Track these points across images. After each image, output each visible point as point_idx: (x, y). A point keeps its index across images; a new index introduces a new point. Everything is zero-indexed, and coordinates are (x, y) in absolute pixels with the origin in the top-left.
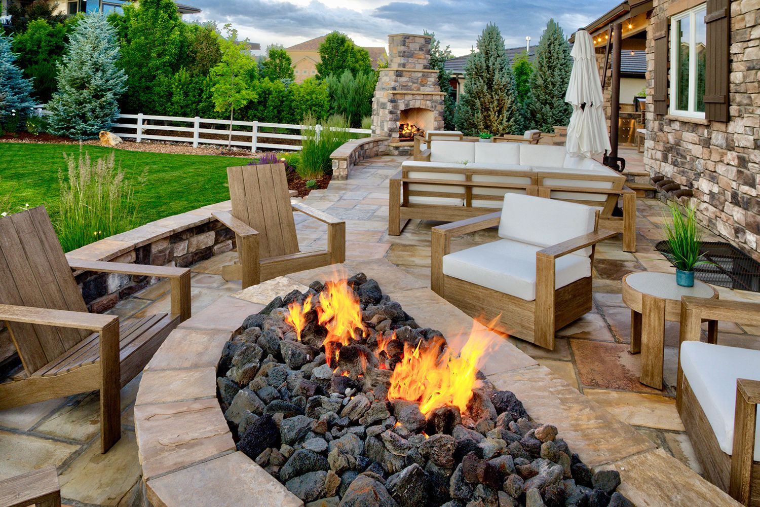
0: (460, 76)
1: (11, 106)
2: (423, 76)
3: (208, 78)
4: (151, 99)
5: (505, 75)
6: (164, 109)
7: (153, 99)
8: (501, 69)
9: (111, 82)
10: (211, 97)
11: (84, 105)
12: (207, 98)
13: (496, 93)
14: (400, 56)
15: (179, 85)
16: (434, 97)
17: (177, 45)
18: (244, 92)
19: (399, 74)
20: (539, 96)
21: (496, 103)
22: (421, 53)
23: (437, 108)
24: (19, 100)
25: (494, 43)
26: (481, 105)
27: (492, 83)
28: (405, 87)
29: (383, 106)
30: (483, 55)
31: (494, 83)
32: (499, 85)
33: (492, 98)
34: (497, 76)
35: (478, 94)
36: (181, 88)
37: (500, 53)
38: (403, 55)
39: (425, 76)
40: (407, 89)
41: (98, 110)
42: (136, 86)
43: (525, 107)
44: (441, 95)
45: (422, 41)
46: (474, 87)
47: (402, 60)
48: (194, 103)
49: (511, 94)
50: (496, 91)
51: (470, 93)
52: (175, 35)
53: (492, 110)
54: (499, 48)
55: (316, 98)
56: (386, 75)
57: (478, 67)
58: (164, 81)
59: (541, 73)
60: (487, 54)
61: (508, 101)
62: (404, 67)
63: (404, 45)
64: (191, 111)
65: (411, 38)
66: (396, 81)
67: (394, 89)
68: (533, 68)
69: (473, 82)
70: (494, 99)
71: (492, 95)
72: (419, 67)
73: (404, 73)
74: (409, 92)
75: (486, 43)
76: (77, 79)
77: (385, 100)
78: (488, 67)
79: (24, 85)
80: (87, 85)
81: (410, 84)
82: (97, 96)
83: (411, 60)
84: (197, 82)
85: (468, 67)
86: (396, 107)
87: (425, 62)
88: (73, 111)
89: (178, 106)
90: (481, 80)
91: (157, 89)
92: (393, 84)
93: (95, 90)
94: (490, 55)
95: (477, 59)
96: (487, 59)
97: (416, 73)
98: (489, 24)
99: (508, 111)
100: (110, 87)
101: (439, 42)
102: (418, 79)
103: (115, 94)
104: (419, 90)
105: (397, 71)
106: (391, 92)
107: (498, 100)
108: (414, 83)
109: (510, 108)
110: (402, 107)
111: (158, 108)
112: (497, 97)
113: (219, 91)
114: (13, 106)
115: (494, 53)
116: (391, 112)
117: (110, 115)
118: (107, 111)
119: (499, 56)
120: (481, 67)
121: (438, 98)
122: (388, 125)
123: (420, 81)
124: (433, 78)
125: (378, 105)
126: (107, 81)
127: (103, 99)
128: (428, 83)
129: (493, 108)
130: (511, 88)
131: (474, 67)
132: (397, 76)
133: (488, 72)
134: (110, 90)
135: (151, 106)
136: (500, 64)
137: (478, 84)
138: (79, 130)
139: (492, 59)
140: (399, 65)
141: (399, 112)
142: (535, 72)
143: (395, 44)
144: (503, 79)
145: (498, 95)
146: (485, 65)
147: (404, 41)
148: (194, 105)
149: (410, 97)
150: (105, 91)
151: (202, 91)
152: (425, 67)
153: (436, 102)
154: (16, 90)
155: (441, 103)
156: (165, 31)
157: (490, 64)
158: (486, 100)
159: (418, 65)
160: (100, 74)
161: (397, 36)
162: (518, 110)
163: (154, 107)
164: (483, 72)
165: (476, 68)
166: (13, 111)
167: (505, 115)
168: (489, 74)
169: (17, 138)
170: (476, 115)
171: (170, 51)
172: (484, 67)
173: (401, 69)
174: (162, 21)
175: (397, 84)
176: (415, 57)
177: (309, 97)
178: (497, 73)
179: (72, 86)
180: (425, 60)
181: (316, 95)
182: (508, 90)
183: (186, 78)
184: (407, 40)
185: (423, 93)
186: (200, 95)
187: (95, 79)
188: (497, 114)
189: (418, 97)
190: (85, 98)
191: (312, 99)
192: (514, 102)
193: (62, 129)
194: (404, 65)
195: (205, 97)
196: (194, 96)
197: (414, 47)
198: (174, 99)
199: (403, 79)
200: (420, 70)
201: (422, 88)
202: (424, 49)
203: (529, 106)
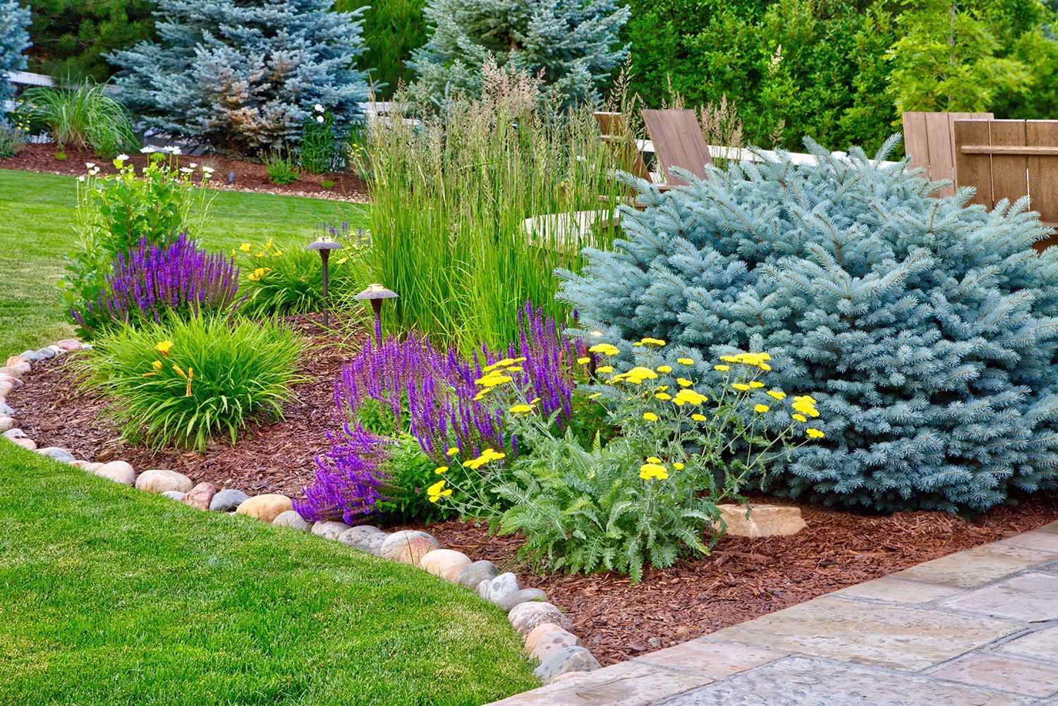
1: (312, 94)
4: (694, 90)
7: (704, 93)
9: (583, 26)
10: (882, 86)
12: (869, 90)
18: (986, 63)
24: (332, 77)
42: (651, 48)
48: (830, 106)
58: (735, 32)
76: (489, 14)
79: (342, 29)
80: (517, 35)
84: (836, 37)
89: (778, 117)
91: (716, 59)
93: (540, 51)
100: (581, 45)
103: (593, 69)
113: (910, 60)
114: (319, 96)
126: (573, 25)
127: (564, 82)
134: (579, 53)
148: (828, 113)
150: (568, 54)
151: (854, 67)
154: (322, 45)
166: (319, 108)
169: (333, 189)
179: (476, 35)
183: (801, 23)
186: (847, 82)
187: (540, 15)
195: (862, 88)
196: (829, 84)
198: (769, 92)
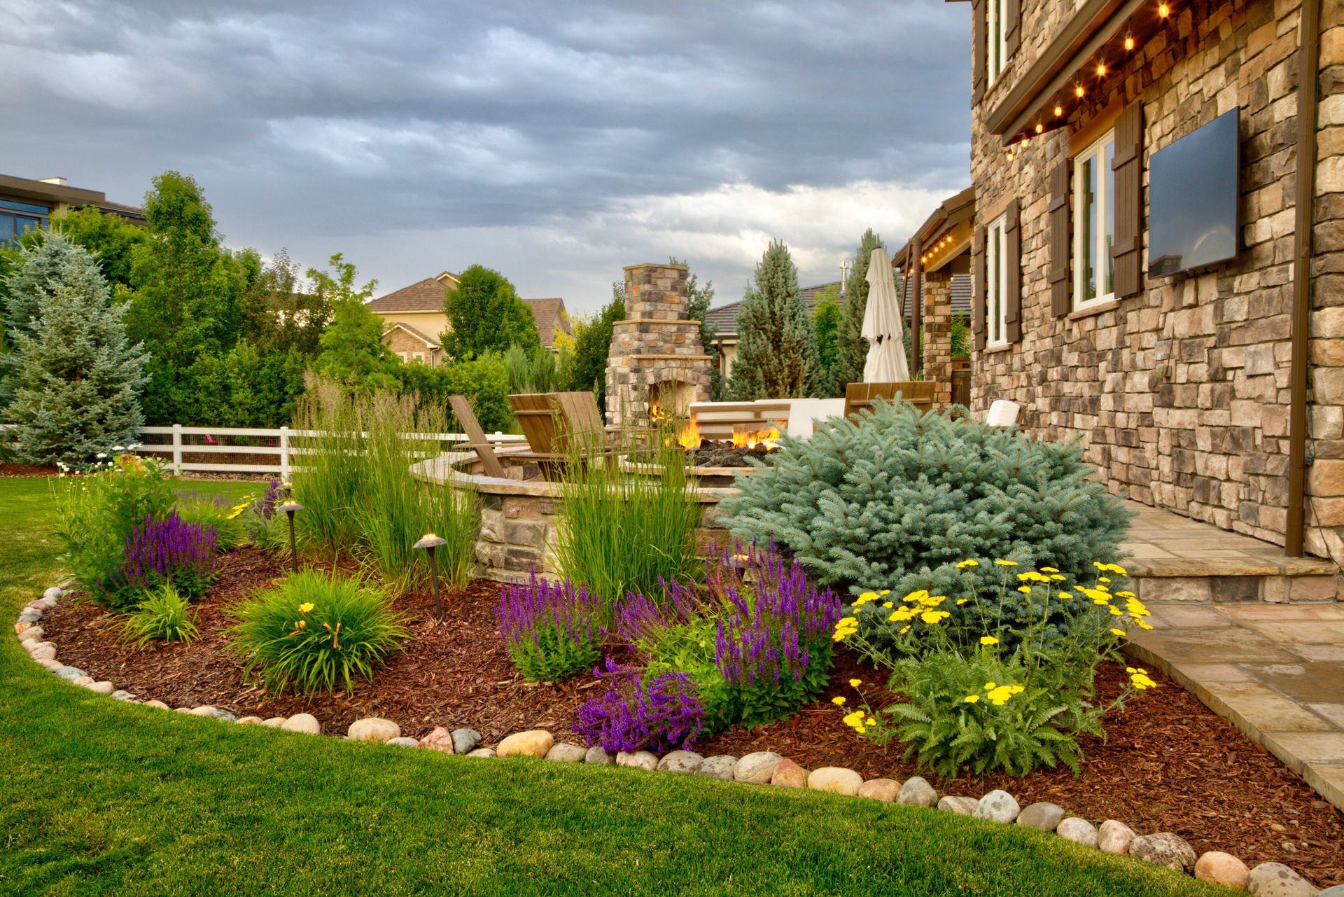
0: (725, 342)
2: (679, 330)
3: (291, 356)
4: (191, 397)
5: (800, 326)
6: (218, 415)
7: (197, 399)
8: (793, 316)
9: (125, 364)
11: (83, 408)
12: (295, 393)
13: (786, 356)
14: (643, 300)
15: (241, 371)
16: (696, 364)
17: (225, 295)
19: (644, 328)
20: (852, 357)
21: (786, 371)
22: (674, 294)
23: (701, 380)
25: (780, 274)
26: (765, 376)
27: (780, 341)
28: (653, 348)
29: (623, 379)
30: (766, 295)
31: (783, 339)
32: (790, 342)
33: (781, 363)
34: (787, 328)
35: (759, 359)
36: (245, 378)
37: (791, 290)
38: (647, 297)
39: (682, 330)
40: (658, 352)
41: (110, 416)
43: (831, 378)
44: (705, 360)
45: (675, 274)
46: (753, 347)
47: (648, 307)
48: (272, 402)
49: (809, 356)
50: (786, 352)
51: (746, 358)
52: (220, 277)
53: (781, 383)
54: (790, 283)
55: (489, 386)
56: (624, 331)
57: (758, 315)
58: (212, 365)
59: (854, 319)
60: (771, 292)
61: (805, 367)
62: (651, 318)
63: (649, 282)
64: (268, 418)
65: (659, 270)
66: (640, 340)
67: (638, 351)
68: (842, 313)
69: (751, 340)
70: (784, 364)
71: (780, 360)
72: (672, 317)
73: (652, 326)
74: (661, 356)
75: (769, 275)
76: (62, 360)
77: (625, 370)
78: (773, 313)
80: (85, 371)
81: (660, 344)
82: (105, 393)
83: (660, 306)
84: (272, 366)
85: (743, 315)
86: (643, 379)
87: (680, 308)
88: (68, 419)
89: (243, 410)
90: (764, 337)
91: (203, 380)
92: (636, 344)
93: (101, 379)
94: (775, 294)
95: (756, 301)
96: (772, 302)
97: (669, 327)
98: (773, 244)
99: (805, 383)
100: (125, 375)
101: (695, 277)
102: (671, 336)
104: (673, 352)
105: (641, 323)
106: (635, 356)
107: (790, 366)
108: (666, 342)
109: (808, 378)
110: (651, 380)
111: (208, 415)
112: (788, 362)
115: (781, 290)
116: (635, 388)
117: (128, 426)
118: (124, 419)
119: (789, 295)
120: (762, 314)
121: (701, 364)
122: (631, 409)
123: (674, 338)
124: (692, 335)
125: (614, 378)
127: (117, 396)
128: (687, 341)
129: (783, 379)
130: (809, 346)
131: (751, 315)
132: (641, 331)
133: (773, 322)
135: (192, 411)
136: (792, 309)
137: (759, 342)
138: (82, 453)
139: (778, 300)
140: (644, 314)
141: (647, 388)
142: (845, 320)
143: (636, 280)
144: (797, 332)
145: (790, 358)
146: (768, 310)
147: (649, 276)
148: (273, 407)
149: (662, 363)
150: (118, 381)
151: (284, 381)
152: (681, 317)
153: (698, 370)
155: (705, 373)
156: (200, 269)
157: (777, 309)
158: (772, 367)
159: (670, 314)
160: (105, 350)
161: (638, 268)
162: (820, 381)
163: (199, 413)
164: (765, 324)
165: (755, 316)
167: (801, 389)
168: (774, 324)
170: (757, 392)
171: (213, 308)
172: (768, 315)
173: (646, 320)
174: (192, 250)
175: (642, 344)
176: (667, 302)
177: (476, 386)
178: (786, 322)
179: (55, 372)
180: (680, 306)
181: (489, 380)
182: (805, 350)
183: (251, 358)
184: (654, 275)
185: (680, 357)
186: (281, 388)
188: (788, 390)
189: (673, 364)
190: (84, 395)
191: (482, 388)
192: (813, 368)
193: (49, 452)
194: (650, 314)
196: (271, 391)
197: (664, 284)
198: (237, 397)
199: (651, 336)
200: (674, 321)
201: (677, 350)
202: (679, 287)
203: (837, 376)
